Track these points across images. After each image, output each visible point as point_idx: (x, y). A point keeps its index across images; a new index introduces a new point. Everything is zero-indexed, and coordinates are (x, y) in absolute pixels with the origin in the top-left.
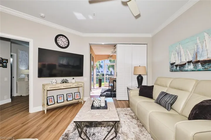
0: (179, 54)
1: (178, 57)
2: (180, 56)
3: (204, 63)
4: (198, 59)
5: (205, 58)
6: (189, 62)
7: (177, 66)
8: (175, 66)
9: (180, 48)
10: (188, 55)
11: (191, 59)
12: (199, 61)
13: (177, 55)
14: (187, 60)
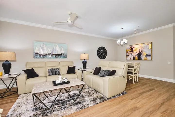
0: (43, 49)
1: (42, 50)
2: (44, 50)
3: (56, 55)
4: (54, 53)
5: (56, 53)
6: (49, 54)
7: (40, 55)
8: (39, 55)
9: (44, 46)
10: (49, 51)
11: (50, 53)
12: (54, 54)
13: (41, 49)
14: (48, 53)
